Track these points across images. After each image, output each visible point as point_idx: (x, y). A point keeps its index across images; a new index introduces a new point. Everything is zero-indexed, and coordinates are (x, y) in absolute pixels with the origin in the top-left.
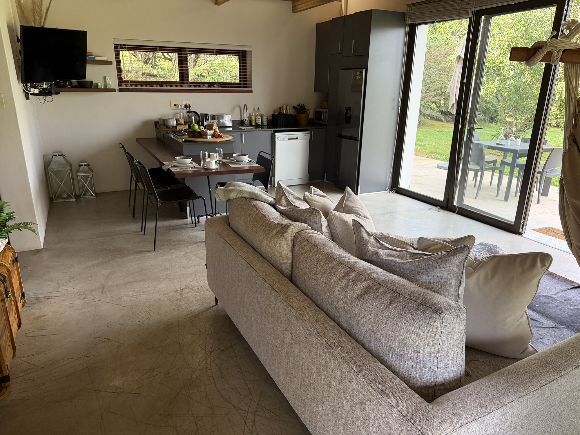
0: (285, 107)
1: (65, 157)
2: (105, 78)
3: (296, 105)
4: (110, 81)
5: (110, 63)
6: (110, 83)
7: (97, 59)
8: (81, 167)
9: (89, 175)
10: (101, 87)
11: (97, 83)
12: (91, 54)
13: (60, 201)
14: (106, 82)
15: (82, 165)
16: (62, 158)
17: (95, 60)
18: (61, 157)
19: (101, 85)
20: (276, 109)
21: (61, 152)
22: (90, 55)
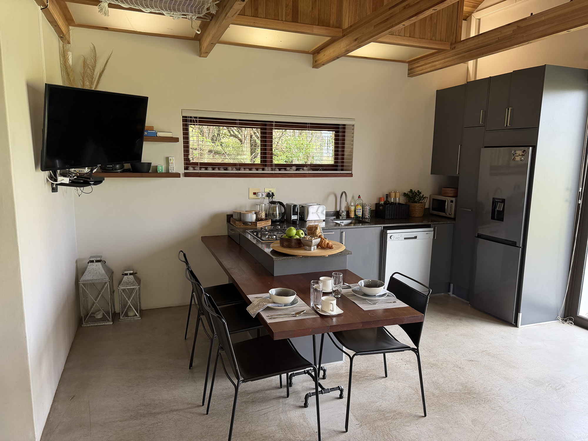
0: (393, 195)
1: (105, 263)
2: (167, 159)
3: (407, 191)
4: (174, 164)
5: (176, 140)
6: (174, 165)
7: (160, 134)
8: (126, 277)
9: (134, 288)
10: (162, 170)
11: (157, 166)
12: (152, 128)
13: (91, 325)
14: (169, 164)
15: (126, 274)
16: (101, 266)
17: (157, 136)
18: (99, 263)
19: (162, 168)
20: (381, 196)
21: (101, 257)
22: (150, 129)
